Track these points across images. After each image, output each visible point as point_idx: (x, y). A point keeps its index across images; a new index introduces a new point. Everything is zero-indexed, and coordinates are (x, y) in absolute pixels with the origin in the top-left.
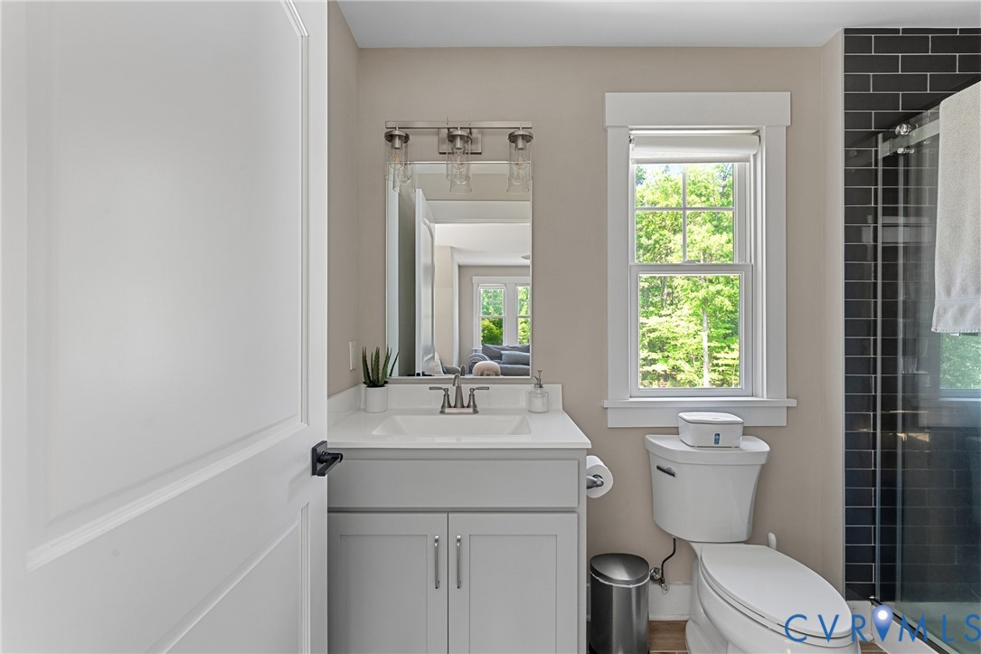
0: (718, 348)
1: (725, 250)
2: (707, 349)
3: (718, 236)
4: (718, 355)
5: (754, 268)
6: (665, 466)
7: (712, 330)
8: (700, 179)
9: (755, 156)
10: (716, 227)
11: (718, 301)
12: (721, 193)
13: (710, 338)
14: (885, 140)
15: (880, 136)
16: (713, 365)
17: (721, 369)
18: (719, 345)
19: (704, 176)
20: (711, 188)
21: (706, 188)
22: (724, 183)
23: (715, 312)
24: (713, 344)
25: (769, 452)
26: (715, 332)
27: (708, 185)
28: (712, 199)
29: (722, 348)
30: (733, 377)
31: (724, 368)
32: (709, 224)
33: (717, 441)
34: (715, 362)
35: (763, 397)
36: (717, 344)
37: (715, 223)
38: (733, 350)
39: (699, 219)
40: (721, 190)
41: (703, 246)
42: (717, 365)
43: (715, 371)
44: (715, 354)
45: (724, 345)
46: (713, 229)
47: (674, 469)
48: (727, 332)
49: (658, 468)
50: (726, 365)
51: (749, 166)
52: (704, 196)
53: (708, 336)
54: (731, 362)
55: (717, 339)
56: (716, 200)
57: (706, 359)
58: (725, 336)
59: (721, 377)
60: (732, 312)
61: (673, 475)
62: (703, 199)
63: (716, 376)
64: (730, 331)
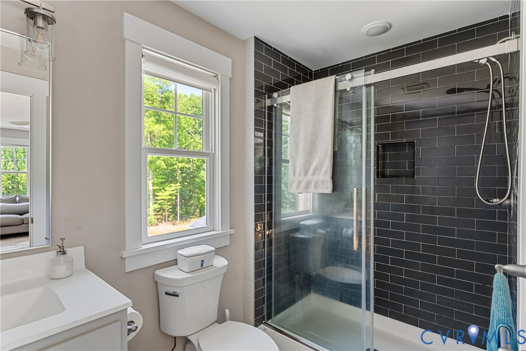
0: (158, 190)
1: (162, 134)
2: (152, 191)
3: (158, 125)
4: (158, 194)
5: (214, 155)
6: (171, 291)
7: (155, 179)
8: (148, 90)
9: (215, 89)
10: (157, 120)
11: (158, 162)
12: (160, 101)
13: (154, 184)
14: (268, 98)
15: (266, 95)
16: (155, 200)
17: (159, 202)
18: (159, 188)
19: (151, 89)
20: (155, 97)
21: (152, 96)
22: (162, 96)
23: (156, 168)
24: (155, 188)
25: (228, 265)
26: (156, 181)
27: (153, 95)
28: (155, 104)
29: (161, 190)
30: (166, 206)
31: (161, 201)
32: (153, 117)
33: (202, 265)
34: (156, 198)
35: (219, 231)
36: (158, 188)
37: (156, 117)
38: (166, 191)
39: (147, 113)
40: (160, 99)
41: (150, 130)
42: (157, 200)
43: (155, 203)
44: (156, 194)
45: (161, 188)
46: (155, 121)
47: (178, 291)
48: (163, 180)
49: (166, 293)
50: (162, 199)
51: (211, 94)
52: (151, 100)
53: (152, 183)
54: (165, 198)
55: (158, 185)
56: (157, 104)
57: (152, 197)
58: (162, 183)
59: (160, 206)
60: (165, 169)
61: (178, 296)
62: (150, 102)
63: (157, 206)
64: (165, 180)
